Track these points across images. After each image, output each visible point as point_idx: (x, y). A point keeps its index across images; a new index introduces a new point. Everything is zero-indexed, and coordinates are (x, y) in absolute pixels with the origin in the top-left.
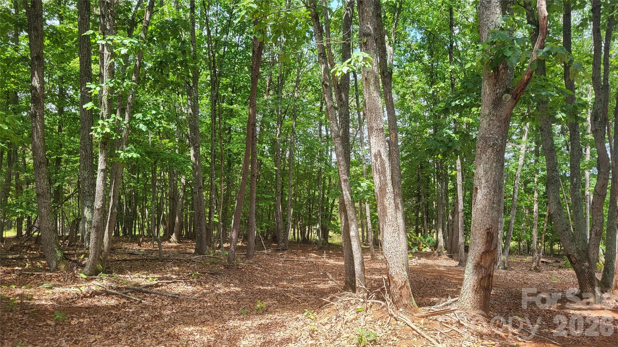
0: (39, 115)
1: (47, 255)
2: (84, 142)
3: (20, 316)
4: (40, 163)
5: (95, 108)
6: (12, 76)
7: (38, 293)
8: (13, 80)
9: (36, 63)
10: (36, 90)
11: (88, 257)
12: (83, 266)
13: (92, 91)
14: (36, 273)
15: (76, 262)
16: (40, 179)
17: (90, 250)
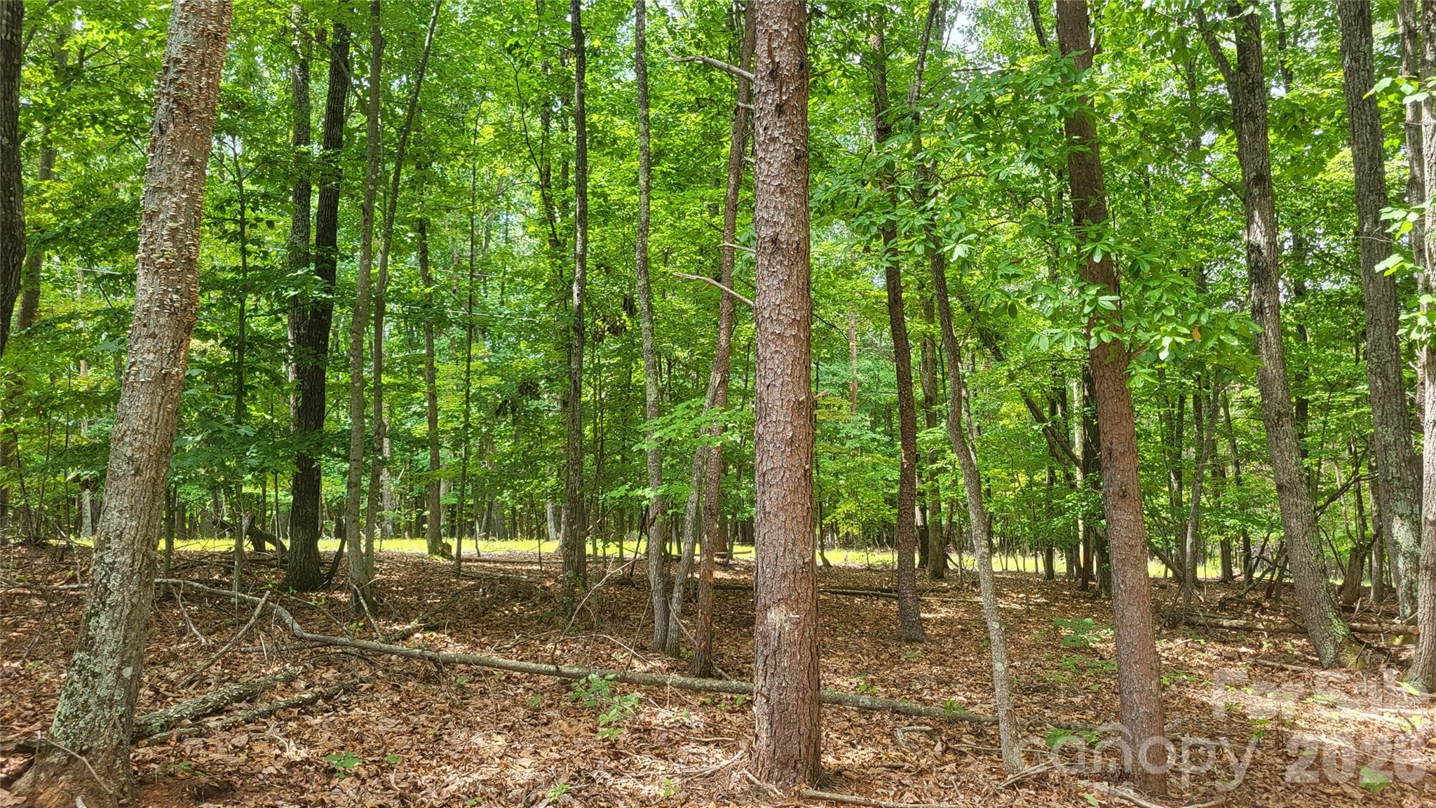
0: (1270, 307)
1: (1310, 627)
2: (1378, 357)
3: (1279, 760)
4: (1279, 415)
5: (1408, 266)
6: (1199, 233)
7: (1305, 715)
8: (1201, 240)
9: (1256, 191)
10: (1260, 251)
11: (1416, 643)
12: (1405, 665)
13: (1395, 226)
14: (1289, 667)
15: (1385, 653)
16: (1281, 451)
17: (1421, 627)
